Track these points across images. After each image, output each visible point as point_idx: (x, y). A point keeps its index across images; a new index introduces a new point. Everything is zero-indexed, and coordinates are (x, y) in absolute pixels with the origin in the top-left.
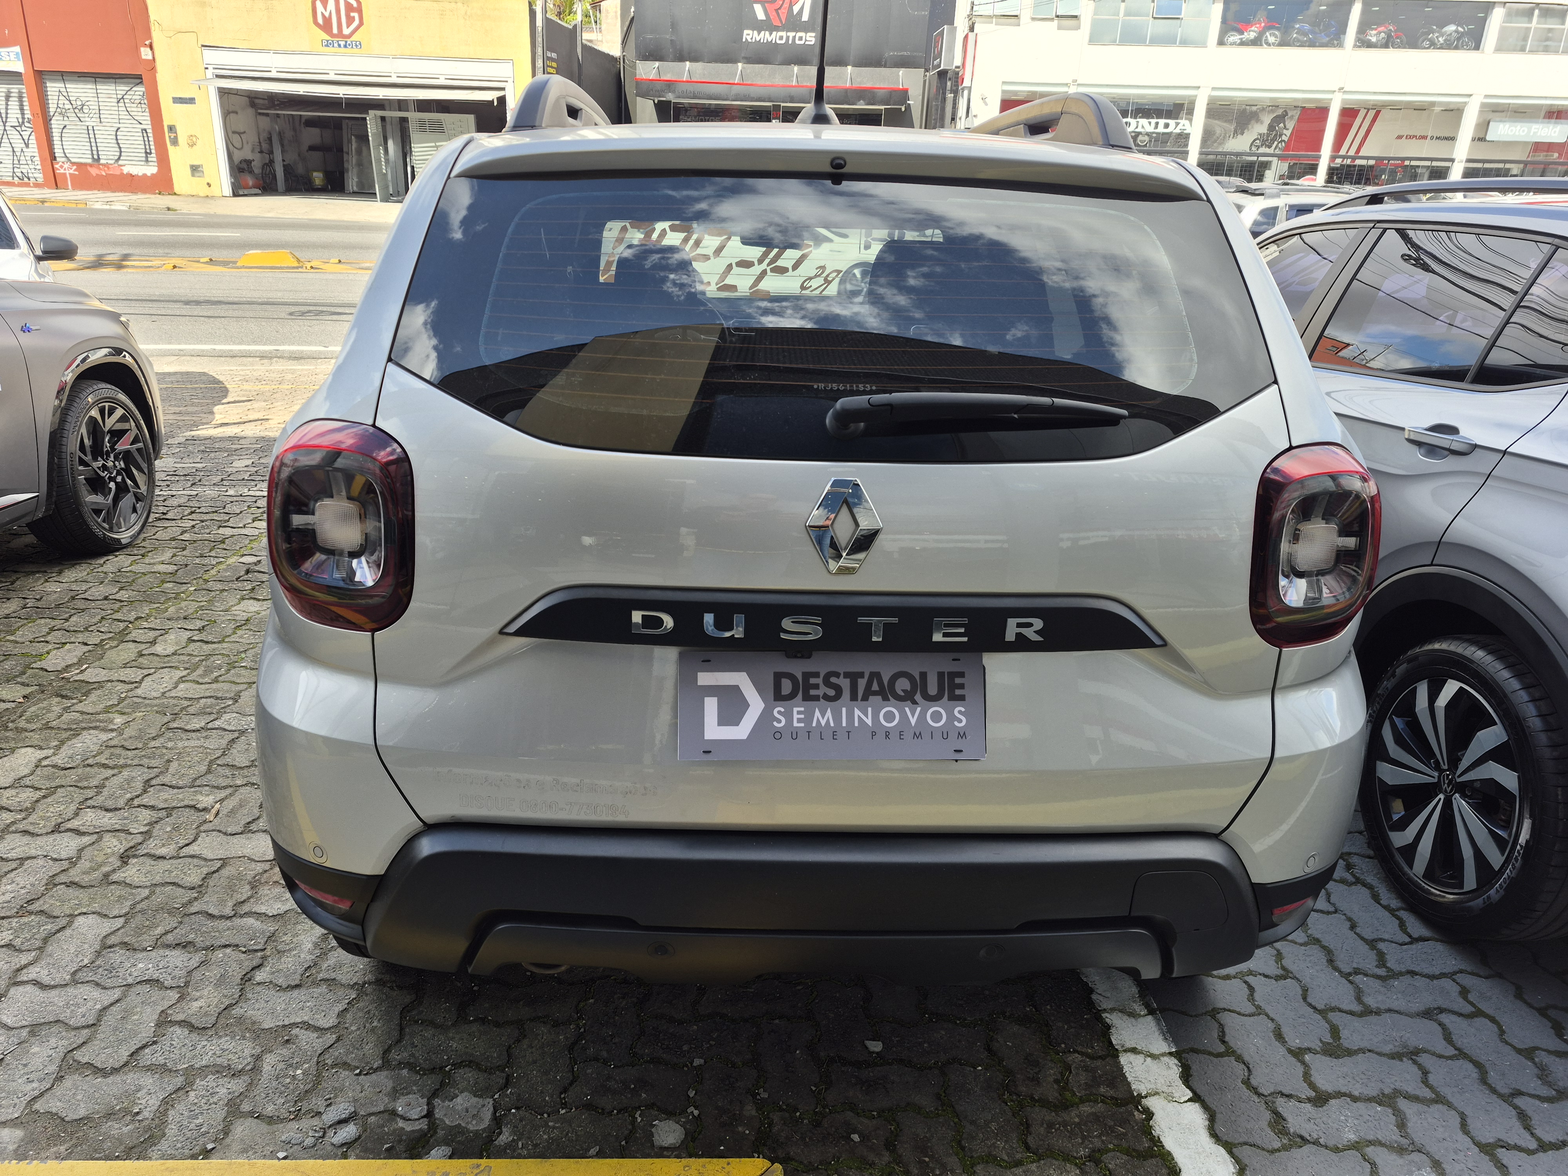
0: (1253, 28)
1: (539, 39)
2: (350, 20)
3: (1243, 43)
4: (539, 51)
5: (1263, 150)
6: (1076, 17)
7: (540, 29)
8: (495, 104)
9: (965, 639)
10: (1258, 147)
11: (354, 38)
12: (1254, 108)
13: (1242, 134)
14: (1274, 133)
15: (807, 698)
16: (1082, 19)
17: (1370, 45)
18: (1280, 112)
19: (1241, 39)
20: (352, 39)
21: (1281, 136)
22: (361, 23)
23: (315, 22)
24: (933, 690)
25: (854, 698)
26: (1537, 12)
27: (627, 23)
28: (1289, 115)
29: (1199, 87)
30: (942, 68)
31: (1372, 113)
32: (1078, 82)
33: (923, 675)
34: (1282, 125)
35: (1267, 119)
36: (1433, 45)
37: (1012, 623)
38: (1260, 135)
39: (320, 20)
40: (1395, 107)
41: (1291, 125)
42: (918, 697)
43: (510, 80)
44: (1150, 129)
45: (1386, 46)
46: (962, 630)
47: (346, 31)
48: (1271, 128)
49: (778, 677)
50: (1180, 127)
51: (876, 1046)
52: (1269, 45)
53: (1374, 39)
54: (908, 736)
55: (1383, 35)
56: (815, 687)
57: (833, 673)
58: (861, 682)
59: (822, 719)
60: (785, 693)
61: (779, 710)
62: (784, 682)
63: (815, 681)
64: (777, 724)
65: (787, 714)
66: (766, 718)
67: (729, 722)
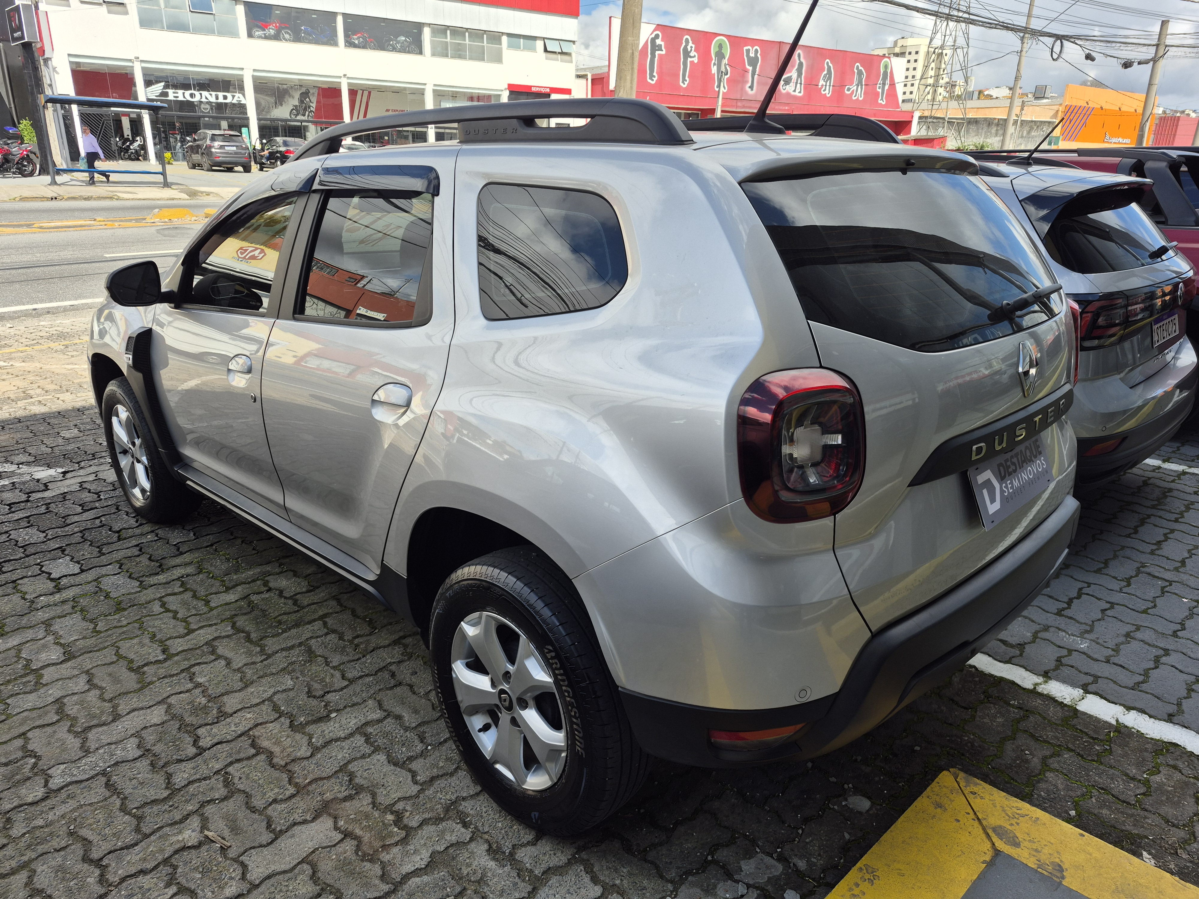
0: (271, 27)
3: (266, 38)
5: (300, 117)
6: (122, 4)
10: (296, 115)
12: (285, 86)
13: (282, 105)
14: (304, 105)
15: (1010, 474)
16: (128, 6)
17: (355, 46)
18: (303, 90)
19: (265, 34)
21: (309, 107)
24: (1034, 452)
25: (1020, 468)
26: (448, 32)
28: (311, 92)
29: (243, 69)
30: (26, 40)
31: (366, 93)
32: (141, 59)
34: (308, 99)
35: (297, 95)
36: (394, 49)
37: (1061, 404)
38: (294, 106)
40: (381, 90)
41: (314, 99)
42: (1033, 458)
44: (213, 99)
45: (364, 47)
46: (1053, 414)
48: (301, 101)
49: (999, 467)
50: (236, 99)
52: (286, 40)
53: (356, 42)
54: (1037, 479)
55: (361, 39)
56: (1009, 467)
57: (1012, 457)
58: (1019, 456)
59: (1016, 483)
60: (1003, 475)
61: (1004, 485)
62: (1001, 468)
63: (1009, 463)
64: (1006, 494)
65: (1006, 487)
66: (1002, 492)
67: (993, 500)
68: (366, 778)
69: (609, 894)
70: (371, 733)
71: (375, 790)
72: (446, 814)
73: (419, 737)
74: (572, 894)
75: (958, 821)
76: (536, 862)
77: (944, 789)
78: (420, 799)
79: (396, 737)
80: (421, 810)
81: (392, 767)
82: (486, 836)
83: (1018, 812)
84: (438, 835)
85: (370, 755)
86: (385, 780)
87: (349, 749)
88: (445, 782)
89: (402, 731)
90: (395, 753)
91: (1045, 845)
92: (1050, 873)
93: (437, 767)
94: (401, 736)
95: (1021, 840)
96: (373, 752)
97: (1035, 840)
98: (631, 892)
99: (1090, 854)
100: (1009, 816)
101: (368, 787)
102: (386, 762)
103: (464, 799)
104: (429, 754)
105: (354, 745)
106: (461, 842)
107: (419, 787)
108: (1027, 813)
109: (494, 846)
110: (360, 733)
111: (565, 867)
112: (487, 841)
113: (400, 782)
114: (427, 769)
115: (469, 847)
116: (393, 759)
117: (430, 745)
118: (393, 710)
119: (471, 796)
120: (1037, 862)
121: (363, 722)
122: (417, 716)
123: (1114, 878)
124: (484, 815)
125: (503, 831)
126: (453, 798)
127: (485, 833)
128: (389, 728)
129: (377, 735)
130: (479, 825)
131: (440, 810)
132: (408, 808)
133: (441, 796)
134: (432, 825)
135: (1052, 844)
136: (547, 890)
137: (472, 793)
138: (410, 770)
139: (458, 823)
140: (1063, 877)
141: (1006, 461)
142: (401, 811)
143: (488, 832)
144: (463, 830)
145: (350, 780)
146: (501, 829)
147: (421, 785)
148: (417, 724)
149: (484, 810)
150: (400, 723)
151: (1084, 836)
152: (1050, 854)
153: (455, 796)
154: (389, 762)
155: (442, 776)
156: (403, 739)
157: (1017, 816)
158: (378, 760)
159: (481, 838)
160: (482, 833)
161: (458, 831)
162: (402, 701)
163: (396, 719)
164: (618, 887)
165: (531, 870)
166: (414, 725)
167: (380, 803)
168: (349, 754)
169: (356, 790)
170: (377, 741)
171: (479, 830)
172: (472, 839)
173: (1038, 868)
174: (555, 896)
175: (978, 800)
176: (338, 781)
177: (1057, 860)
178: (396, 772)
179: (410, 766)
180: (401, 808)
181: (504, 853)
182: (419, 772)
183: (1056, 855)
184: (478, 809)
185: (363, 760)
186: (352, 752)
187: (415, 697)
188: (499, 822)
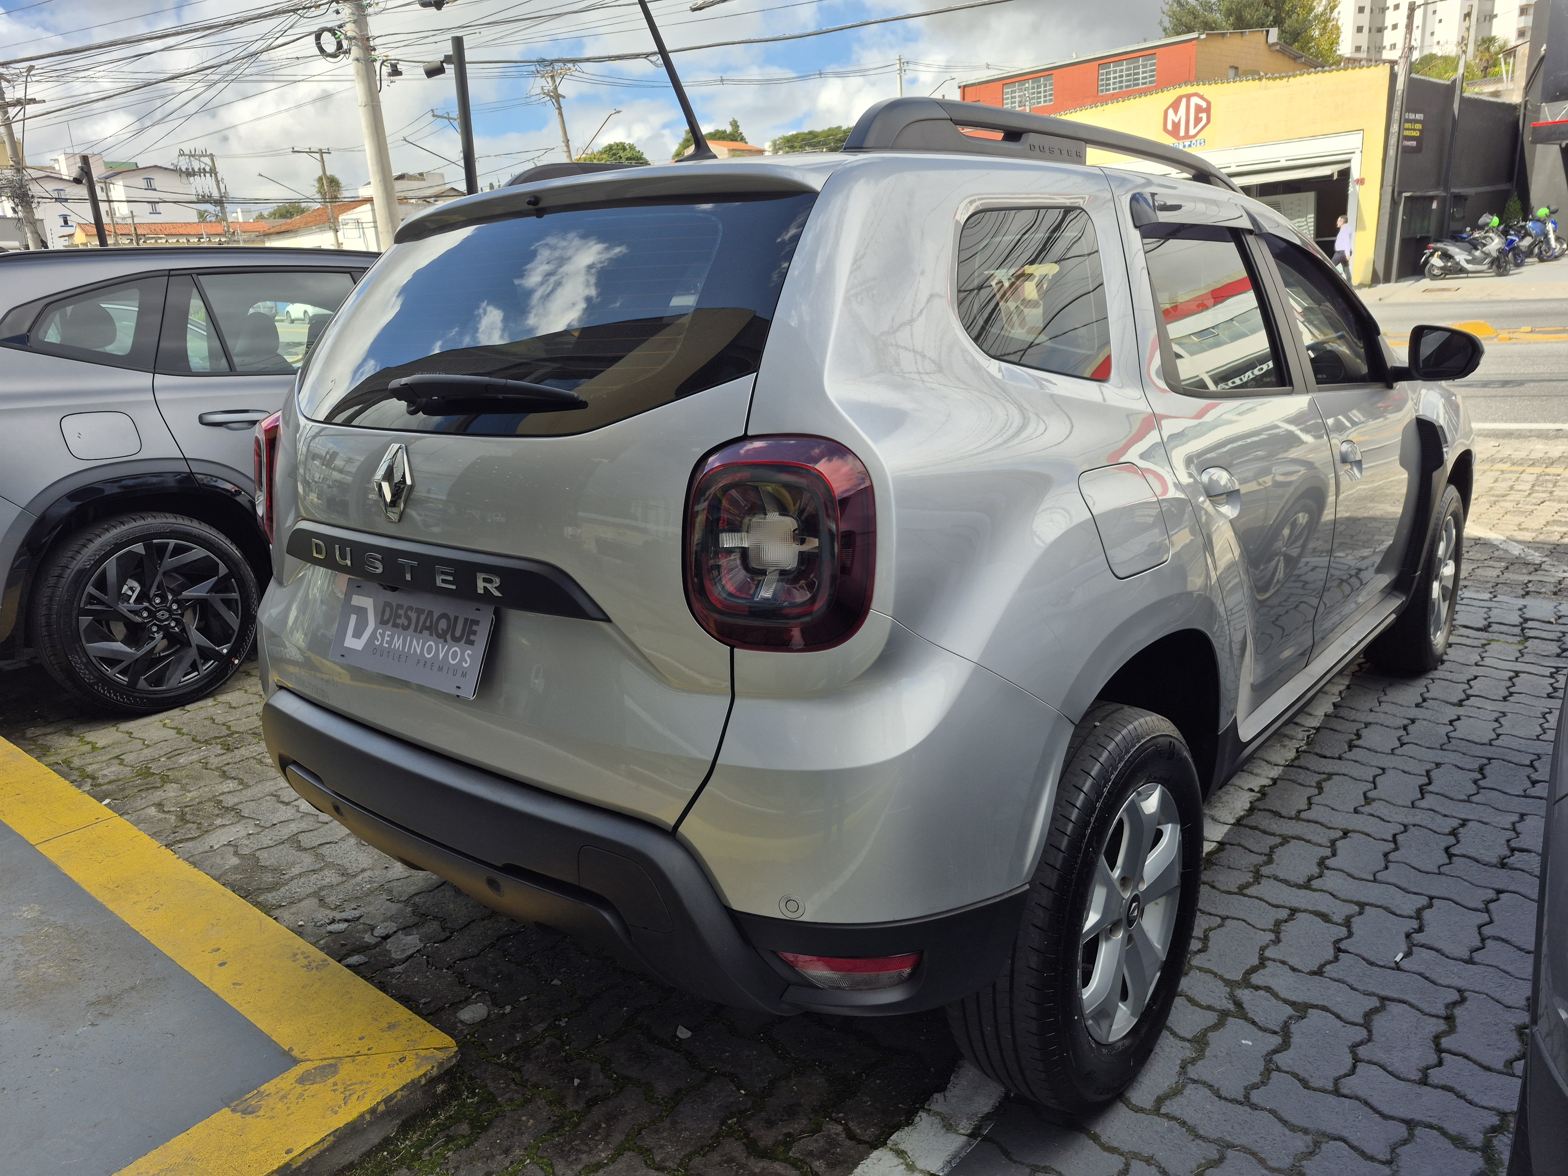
1: (1398, 103)
2: (1198, 120)
4: (1396, 115)
7: (1400, 93)
8: (1335, 177)
9: (454, 587)
11: (1198, 138)
15: (395, 625)
20: (1197, 138)
22: (1208, 121)
23: (1165, 129)
24: (458, 634)
25: (415, 631)
27: (1535, 64)
33: (456, 618)
37: (480, 577)
39: (1170, 127)
42: (449, 637)
43: (1358, 151)
46: (451, 578)
47: (1192, 132)
49: (387, 604)
51: (683, 1033)
54: (436, 668)
56: (400, 616)
57: (410, 608)
58: (423, 617)
59: (398, 643)
60: (386, 618)
61: (380, 631)
62: (388, 609)
63: (401, 612)
64: (377, 643)
65: (383, 635)
66: (373, 636)
67: (357, 634)
75: (361, 1039)
77: (418, 1035)
83: (355, 1097)
91: (288, 1108)
92: (246, 1100)
95: (307, 1087)
97: (300, 1101)
99: (253, 1150)
100: (350, 1085)
108: (349, 1105)
120: (267, 1092)
123: (208, 1162)
135: (288, 1115)
140: (234, 1111)
141: (399, 606)
151: (287, 1153)
152: (273, 1109)
157: (348, 1093)
173: (258, 1092)
175: (388, 1061)
177: (261, 1113)
183: (270, 1114)
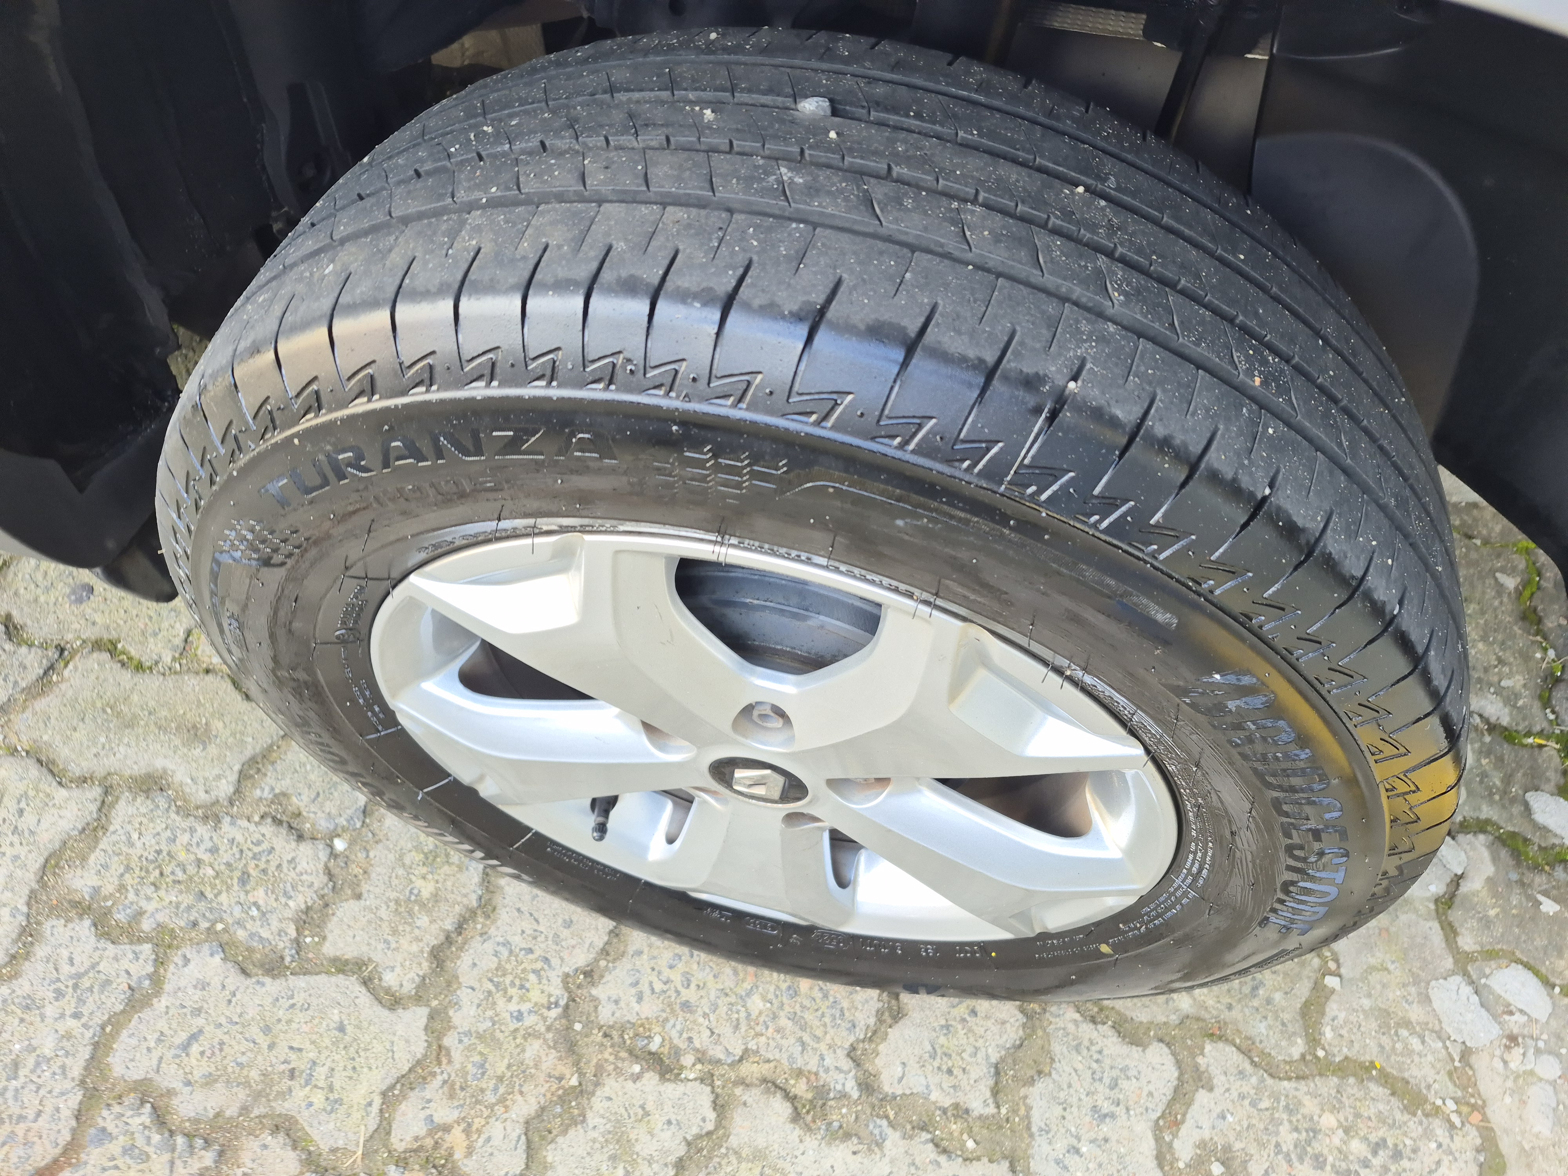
68: (210, 1081)
69: (1193, 1056)
70: (96, 890)
71: (283, 1107)
72: (577, 1064)
73: (277, 822)
74: (1112, 1116)
76: (950, 1072)
78: (457, 1056)
79: (199, 862)
80: (490, 1098)
81: (272, 986)
82: (749, 1069)
84: (613, 1158)
85: (157, 980)
86: (282, 1050)
87: (59, 995)
88: (489, 946)
89: (203, 830)
90: (239, 923)
93: (423, 906)
94: (214, 850)
96: (160, 962)
98: (1235, 1014)
101: (245, 1110)
102: (234, 979)
103: (590, 974)
104: (355, 869)
105: (66, 969)
106: (699, 1137)
107: (418, 1016)
109: (800, 1088)
110: (55, 910)
111: (1028, 1037)
112: (771, 1085)
113: (341, 1029)
114: (395, 932)
115: (733, 1141)
116: (250, 950)
117: (334, 834)
118: (110, 763)
119: (605, 952)
121: (35, 862)
122: (212, 750)
124: (690, 995)
125: (783, 1022)
126: (557, 990)
127: (741, 1060)
128: (149, 840)
129: (122, 888)
130: (702, 1040)
131: (551, 1061)
132: (444, 1113)
133: (513, 1007)
134: (565, 1132)
136: (1046, 1148)
137: (599, 944)
138: (341, 966)
139: (636, 1078)
142: (429, 1142)
143: (746, 1050)
144: (671, 1090)
145: (160, 1118)
146: (775, 1017)
147: (418, 998)
148: (233, 777)
149: (676, 977)
150: (171, 801)
153: (557, 981)
154: (244, 972)
155: (460, 928)
156: (226, 857)
158: (203, 985)
159: (742, 1082)
160: (732, 1065)
161: (660, 1105)
162: (119, 715)
163: (147, 792)
164: (1198, 1019)
165: (956, 1106)
166: (225, 788)
167: (334, 1151)
168: (77, 1016)
169: (208, 1143)
170: (141, 913)
171: (719, 1062)
172: (720, 1106)
174: (1077, 1151)
176: (114, 1148)
178: (299, 999)
179: (329, 949)
180: (420, 1129)
181: (843, 1096)
182: (377, 957)
184: (658, 986)
185: (146, 1014)
186: (81, 1001)
187: (150, 683)
188: (749, 994)
